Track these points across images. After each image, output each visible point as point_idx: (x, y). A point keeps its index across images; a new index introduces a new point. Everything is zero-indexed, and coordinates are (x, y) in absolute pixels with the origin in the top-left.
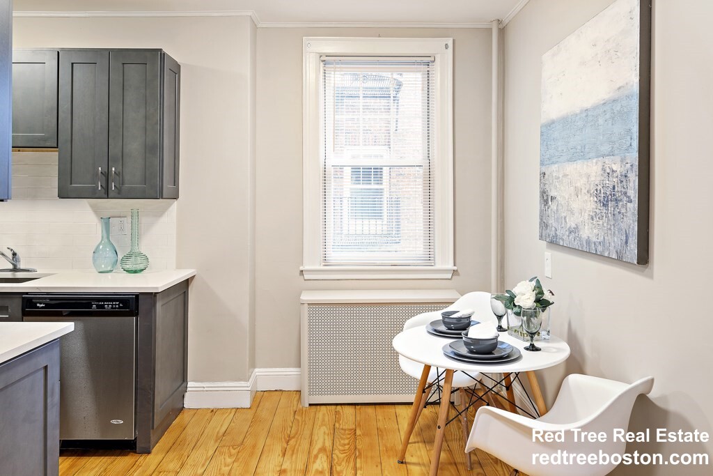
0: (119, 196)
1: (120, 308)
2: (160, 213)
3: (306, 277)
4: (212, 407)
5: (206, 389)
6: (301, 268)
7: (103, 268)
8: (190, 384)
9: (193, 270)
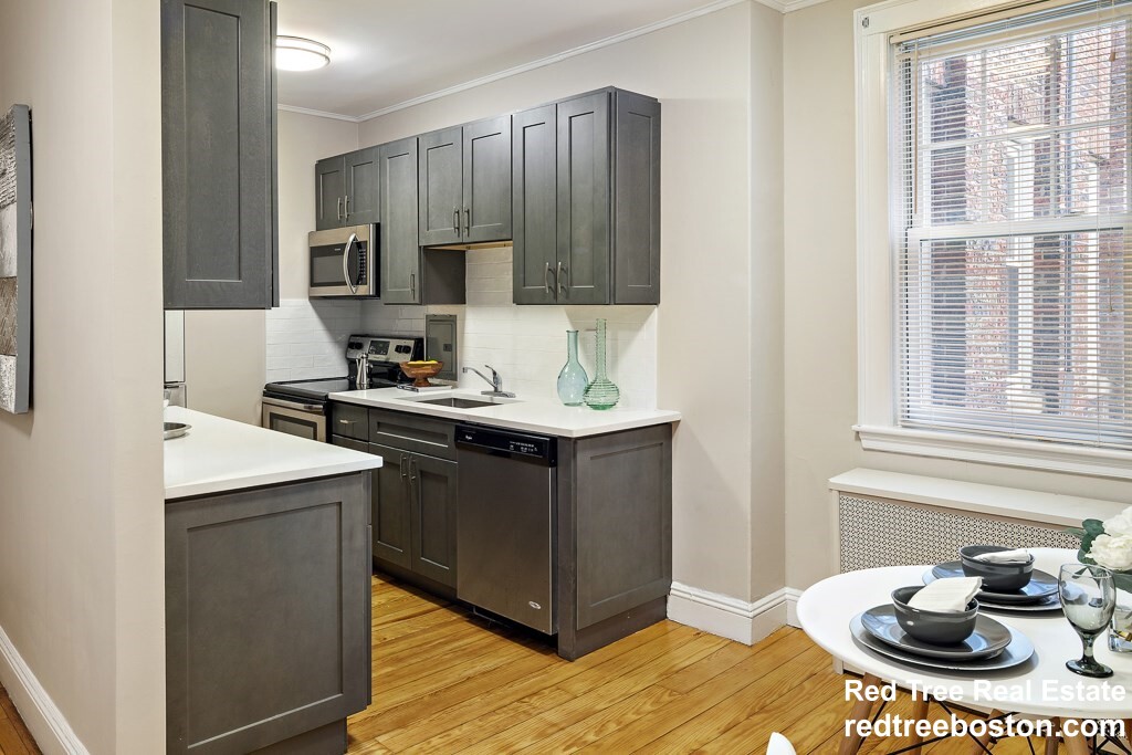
0: (567, 301)
1: (534, 452)
2: (637, 326)
3: (866, 443)
4: (701, 626)
5: (693, 598)
6: (855, 427)
7: (572, 398)
8: (674, 585)
9: (677, 412)
